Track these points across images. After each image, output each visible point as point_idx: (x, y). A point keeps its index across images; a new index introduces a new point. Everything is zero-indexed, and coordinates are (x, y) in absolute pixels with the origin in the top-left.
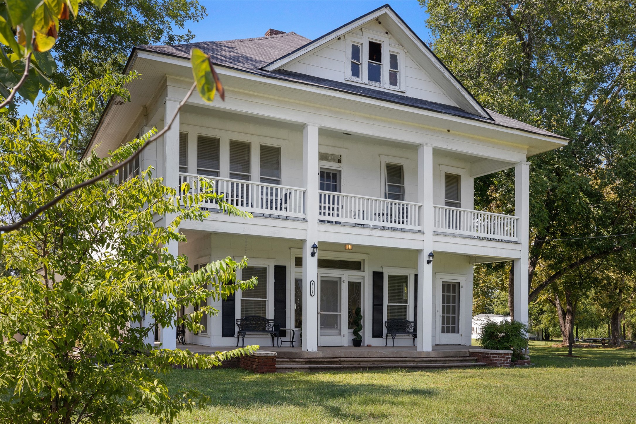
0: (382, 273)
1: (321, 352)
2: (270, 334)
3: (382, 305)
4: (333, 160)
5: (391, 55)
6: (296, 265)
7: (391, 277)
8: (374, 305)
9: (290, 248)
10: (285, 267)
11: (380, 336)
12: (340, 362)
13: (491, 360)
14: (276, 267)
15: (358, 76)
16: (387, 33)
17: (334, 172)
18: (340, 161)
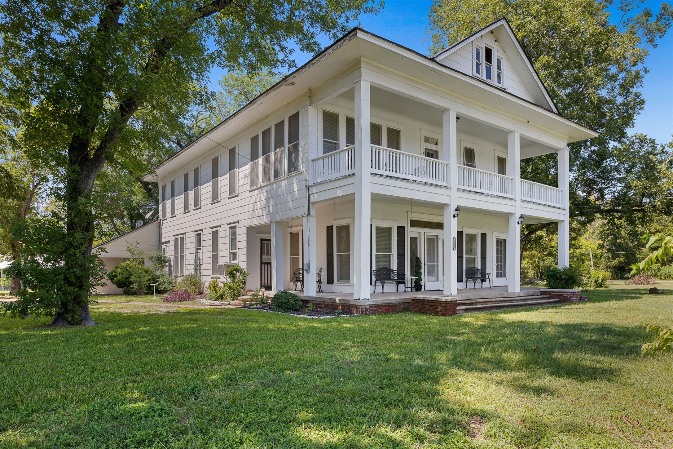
0: (462, 232)
1: (459, 295)
2: (395, 282)
3: (462, 257)
4: (433, 143)
5: (498, 59)
6: (411, 226)
7: (466, 235)
8: (458, 257)
9: (407, 212)
10: (404, 227)
11: (462, 281)
12: (476, 303)
13: (565, 297)
14: (399, 227)
15: (479, 74)
16: (496, 41)
17: (432, 152)
18: (437, 144)
